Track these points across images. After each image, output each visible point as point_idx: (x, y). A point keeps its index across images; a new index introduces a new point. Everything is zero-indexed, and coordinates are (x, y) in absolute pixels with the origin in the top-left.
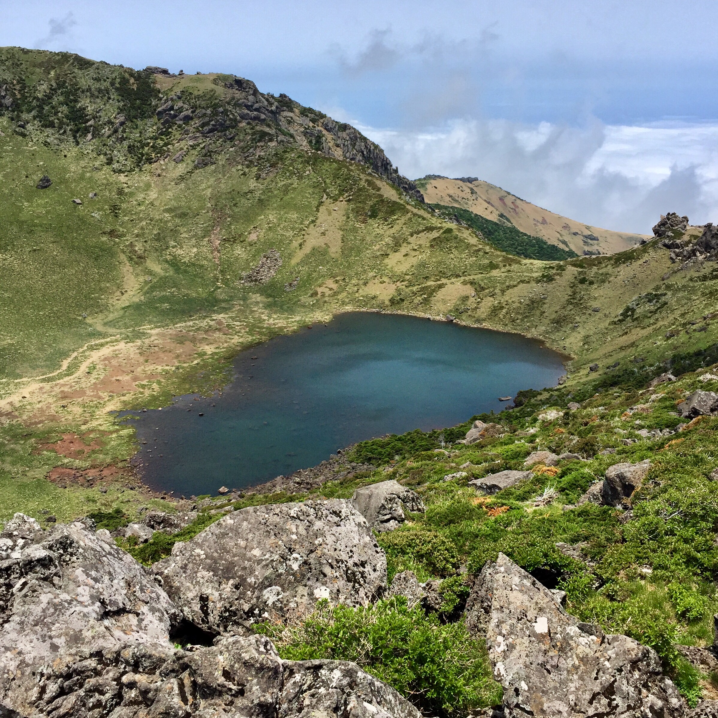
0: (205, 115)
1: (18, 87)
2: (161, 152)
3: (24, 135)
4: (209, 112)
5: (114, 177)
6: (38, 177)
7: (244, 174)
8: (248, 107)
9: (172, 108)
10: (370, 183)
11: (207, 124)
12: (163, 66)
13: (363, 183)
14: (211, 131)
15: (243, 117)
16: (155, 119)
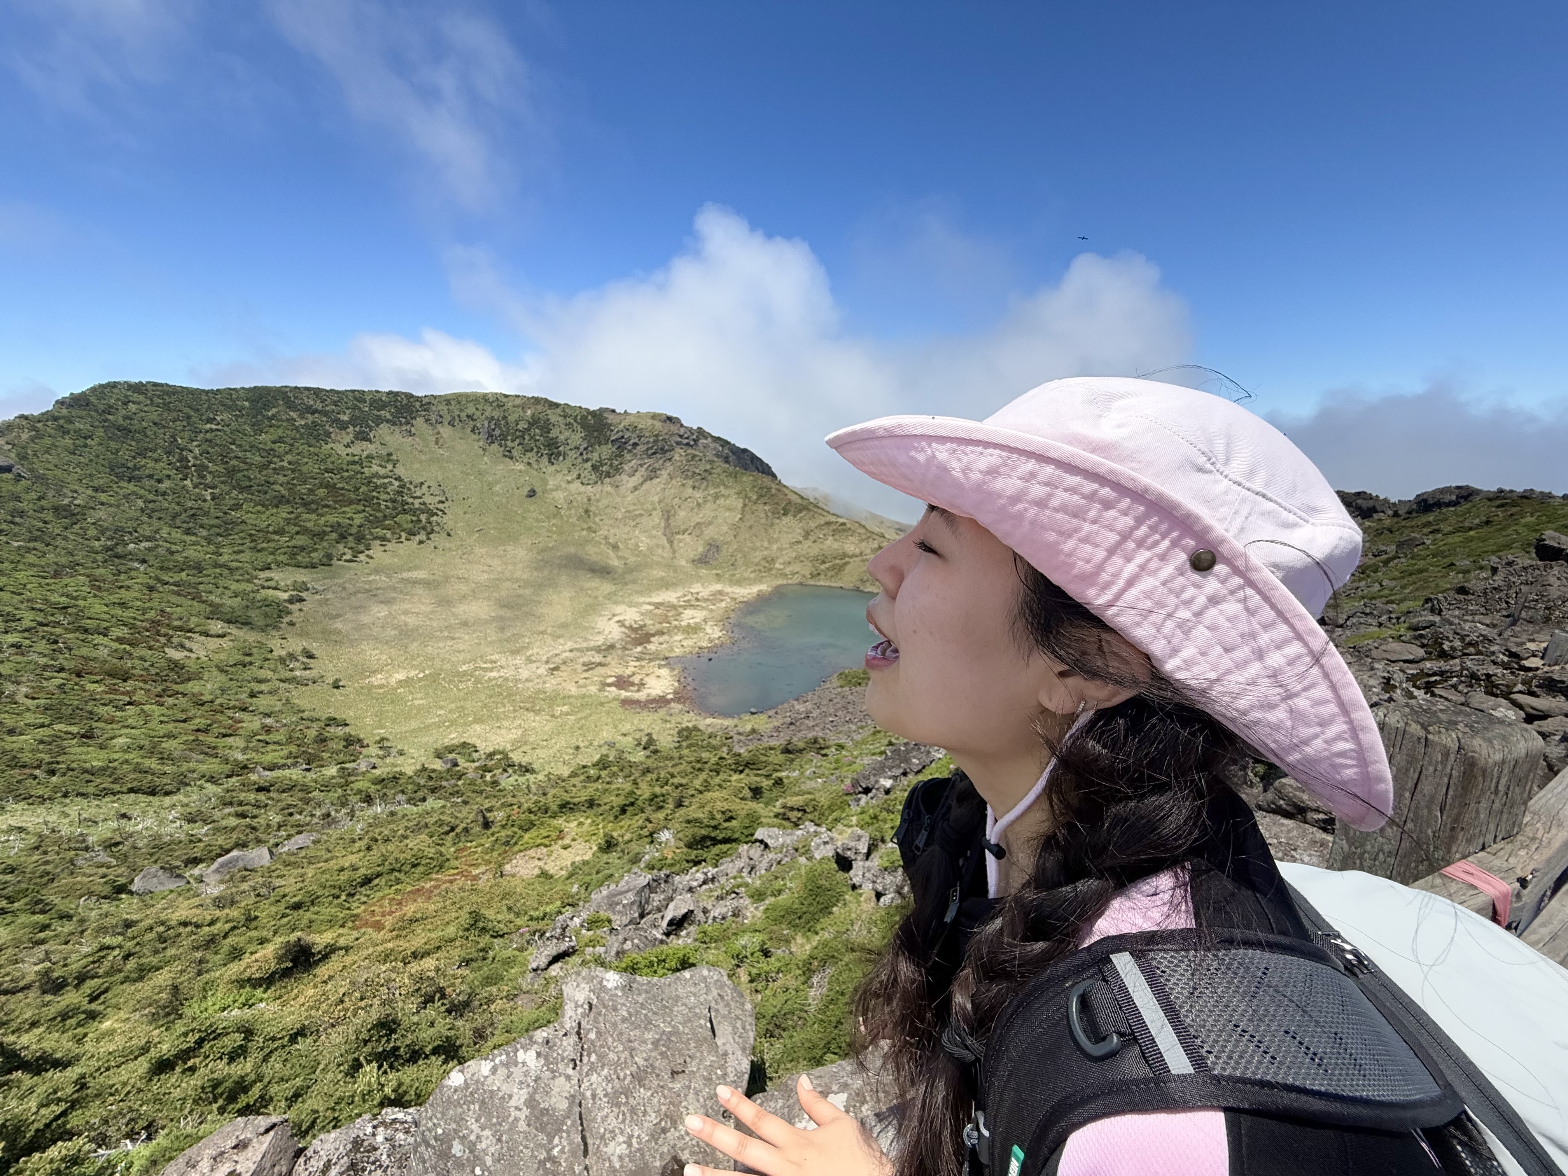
0: (648, 443)
1: (503, 422)
2: (618, 470)
3: (511, 458)
4: (652, 440)
5: (583, 489)
6: (526, 490)
7: (683, 485)
8: (681, 436)
9: (623, 437)
10: (779, 490)
11: (651, 448)
12: (611, 407)
13: (773, 491)
14: (654, 453)
15: (678, 443)
16: (610, 446)
